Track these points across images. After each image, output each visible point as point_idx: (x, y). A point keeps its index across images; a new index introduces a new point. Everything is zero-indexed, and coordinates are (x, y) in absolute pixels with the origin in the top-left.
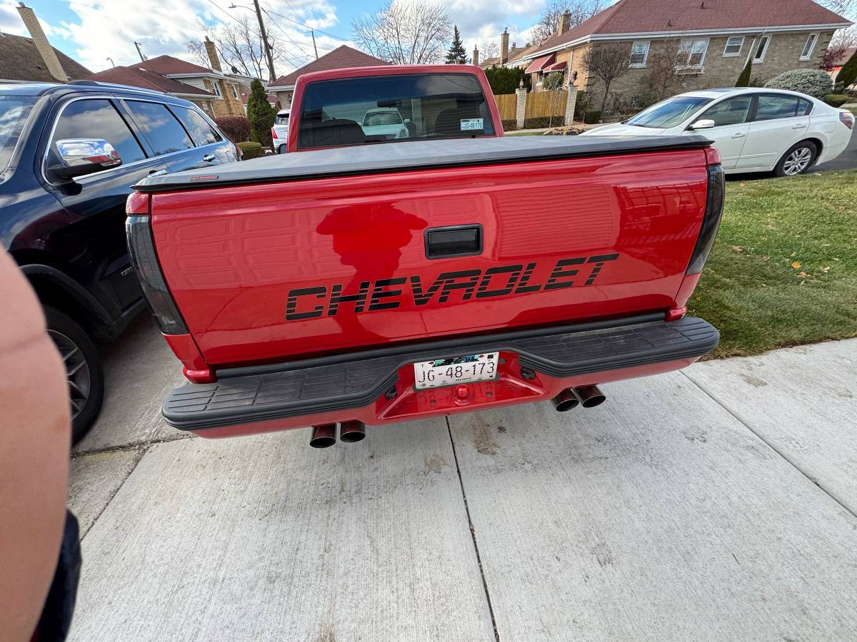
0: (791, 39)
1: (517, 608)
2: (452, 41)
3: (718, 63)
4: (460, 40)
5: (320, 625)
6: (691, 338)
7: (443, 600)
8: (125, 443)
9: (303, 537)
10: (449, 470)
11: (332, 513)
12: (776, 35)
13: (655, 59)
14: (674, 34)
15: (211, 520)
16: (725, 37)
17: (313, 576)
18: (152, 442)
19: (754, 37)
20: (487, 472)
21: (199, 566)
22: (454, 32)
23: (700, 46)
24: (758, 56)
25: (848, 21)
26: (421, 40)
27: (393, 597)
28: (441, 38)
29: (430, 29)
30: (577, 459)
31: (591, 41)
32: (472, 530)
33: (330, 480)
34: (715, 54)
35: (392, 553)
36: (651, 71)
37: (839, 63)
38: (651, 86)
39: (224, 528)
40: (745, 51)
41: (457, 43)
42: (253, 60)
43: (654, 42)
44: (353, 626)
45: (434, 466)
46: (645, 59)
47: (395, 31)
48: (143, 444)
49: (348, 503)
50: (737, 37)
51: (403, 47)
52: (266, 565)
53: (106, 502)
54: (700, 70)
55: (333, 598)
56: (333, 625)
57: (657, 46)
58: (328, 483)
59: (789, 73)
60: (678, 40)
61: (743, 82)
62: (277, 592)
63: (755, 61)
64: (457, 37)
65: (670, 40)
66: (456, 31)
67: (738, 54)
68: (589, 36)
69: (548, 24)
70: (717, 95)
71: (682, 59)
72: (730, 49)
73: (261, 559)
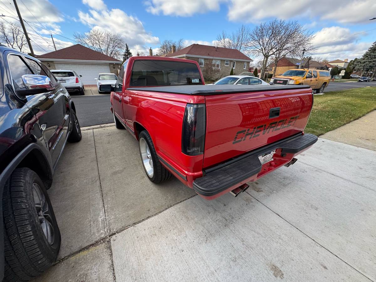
0: (241, 63)
1: (311, 230)
2: (125, 49)
3: (224, 68)
4: (129, 49)
5: (267, 265)
6: (309, 140)
7: (292, 237)
8: (93, 242)
9: (230, 241)
10: (253, 200)
11: (231, 228)
12: (237, 61)
13: (206, 65)
14: (211, 58)
15: (183, 253)
16: (224, 60)
17: (247, 251)
18: (110, 236)
19: (232, 61)
20: (266, 197)
21: (199, 272)
22: (126, 46)
23: (218, 62)
24: (234, 67)
25: (251, 60)
26: (111, 47)
27: (279, 244)
28: (120, 47)
29: (115, 43)
30: (285, 185)
31: (186, 56)
32: (279, 215)
33: (218, 218)
34: (222, 65)
35: (264, 232)
36: (206, 68)
37: (253, 71)
38: (207, 73)
39: (194, 253)
40: (230, 65)
41: (127, 50)
42: (8, 43)
43: (205, 59)
44: (277, 259)
45: (248, 201)
46: (203, 64)
47: (97, 41)
48: (104, 238)
49: (233, 223)
50: (227, 61)
51: (102, 48)
52: (227, 257)
53: (112, 273)
54: (219, 69)
55: (262, 255)
56: (271, 263)
57: (206, 61)
58: (218, 219)
59: (244, 72)
60: (212, 59)
61: (232, 74)
62: (241, 263)
63: (233, 68)
64: (127, 48)
65: (210, 59)
66: (127, 46)
67: (228, 66)
68: (185, 55)
69: (163, 48)
70: (240, 77)
71: (214, 65)
72: (226, 64)
73: (222, 256)
